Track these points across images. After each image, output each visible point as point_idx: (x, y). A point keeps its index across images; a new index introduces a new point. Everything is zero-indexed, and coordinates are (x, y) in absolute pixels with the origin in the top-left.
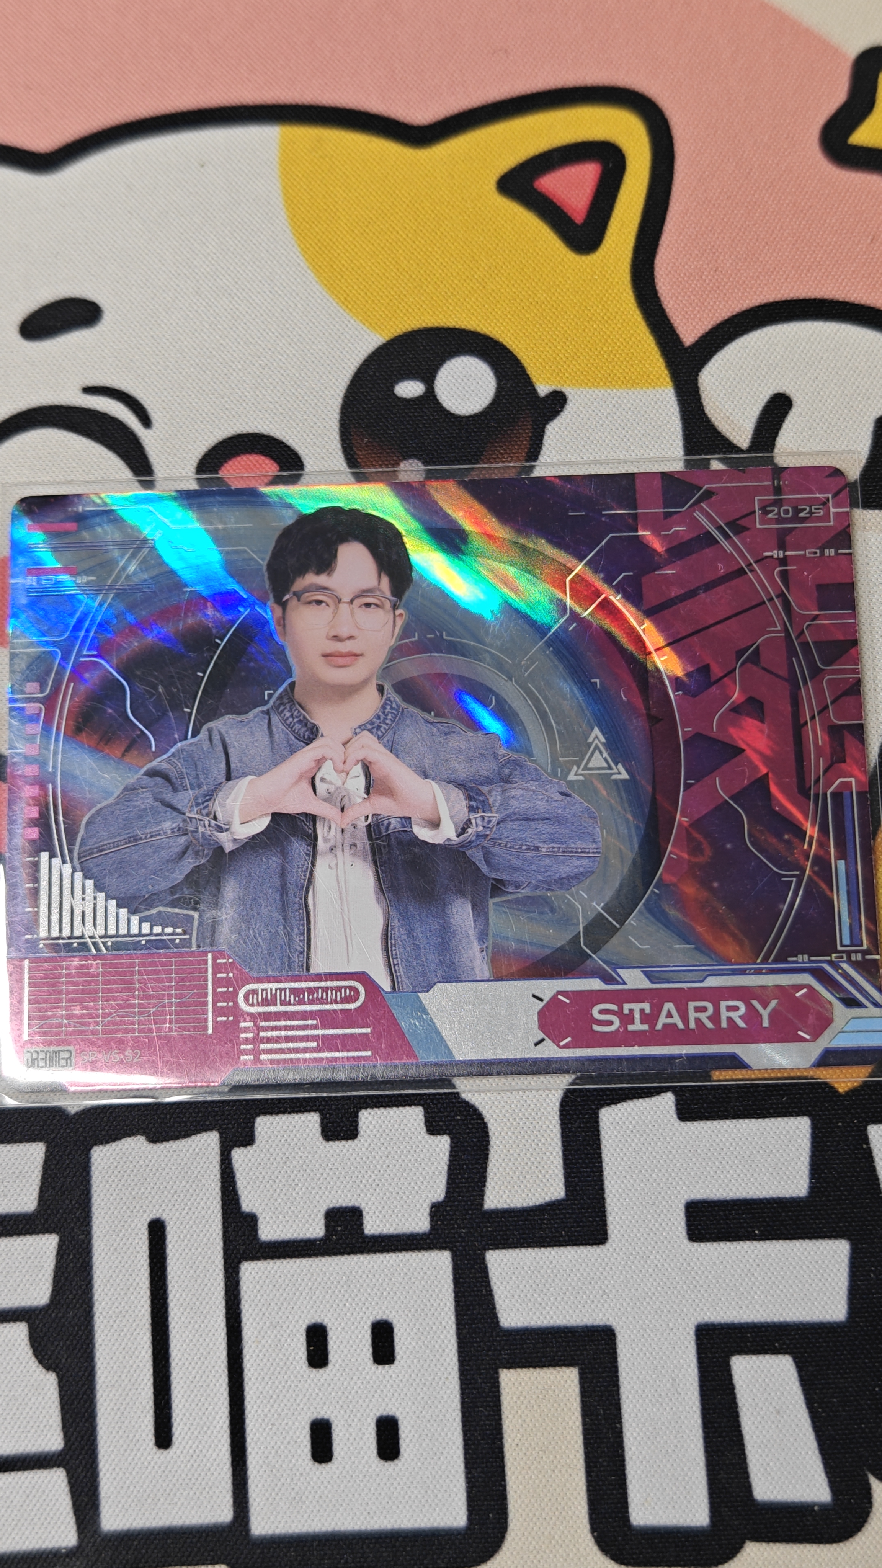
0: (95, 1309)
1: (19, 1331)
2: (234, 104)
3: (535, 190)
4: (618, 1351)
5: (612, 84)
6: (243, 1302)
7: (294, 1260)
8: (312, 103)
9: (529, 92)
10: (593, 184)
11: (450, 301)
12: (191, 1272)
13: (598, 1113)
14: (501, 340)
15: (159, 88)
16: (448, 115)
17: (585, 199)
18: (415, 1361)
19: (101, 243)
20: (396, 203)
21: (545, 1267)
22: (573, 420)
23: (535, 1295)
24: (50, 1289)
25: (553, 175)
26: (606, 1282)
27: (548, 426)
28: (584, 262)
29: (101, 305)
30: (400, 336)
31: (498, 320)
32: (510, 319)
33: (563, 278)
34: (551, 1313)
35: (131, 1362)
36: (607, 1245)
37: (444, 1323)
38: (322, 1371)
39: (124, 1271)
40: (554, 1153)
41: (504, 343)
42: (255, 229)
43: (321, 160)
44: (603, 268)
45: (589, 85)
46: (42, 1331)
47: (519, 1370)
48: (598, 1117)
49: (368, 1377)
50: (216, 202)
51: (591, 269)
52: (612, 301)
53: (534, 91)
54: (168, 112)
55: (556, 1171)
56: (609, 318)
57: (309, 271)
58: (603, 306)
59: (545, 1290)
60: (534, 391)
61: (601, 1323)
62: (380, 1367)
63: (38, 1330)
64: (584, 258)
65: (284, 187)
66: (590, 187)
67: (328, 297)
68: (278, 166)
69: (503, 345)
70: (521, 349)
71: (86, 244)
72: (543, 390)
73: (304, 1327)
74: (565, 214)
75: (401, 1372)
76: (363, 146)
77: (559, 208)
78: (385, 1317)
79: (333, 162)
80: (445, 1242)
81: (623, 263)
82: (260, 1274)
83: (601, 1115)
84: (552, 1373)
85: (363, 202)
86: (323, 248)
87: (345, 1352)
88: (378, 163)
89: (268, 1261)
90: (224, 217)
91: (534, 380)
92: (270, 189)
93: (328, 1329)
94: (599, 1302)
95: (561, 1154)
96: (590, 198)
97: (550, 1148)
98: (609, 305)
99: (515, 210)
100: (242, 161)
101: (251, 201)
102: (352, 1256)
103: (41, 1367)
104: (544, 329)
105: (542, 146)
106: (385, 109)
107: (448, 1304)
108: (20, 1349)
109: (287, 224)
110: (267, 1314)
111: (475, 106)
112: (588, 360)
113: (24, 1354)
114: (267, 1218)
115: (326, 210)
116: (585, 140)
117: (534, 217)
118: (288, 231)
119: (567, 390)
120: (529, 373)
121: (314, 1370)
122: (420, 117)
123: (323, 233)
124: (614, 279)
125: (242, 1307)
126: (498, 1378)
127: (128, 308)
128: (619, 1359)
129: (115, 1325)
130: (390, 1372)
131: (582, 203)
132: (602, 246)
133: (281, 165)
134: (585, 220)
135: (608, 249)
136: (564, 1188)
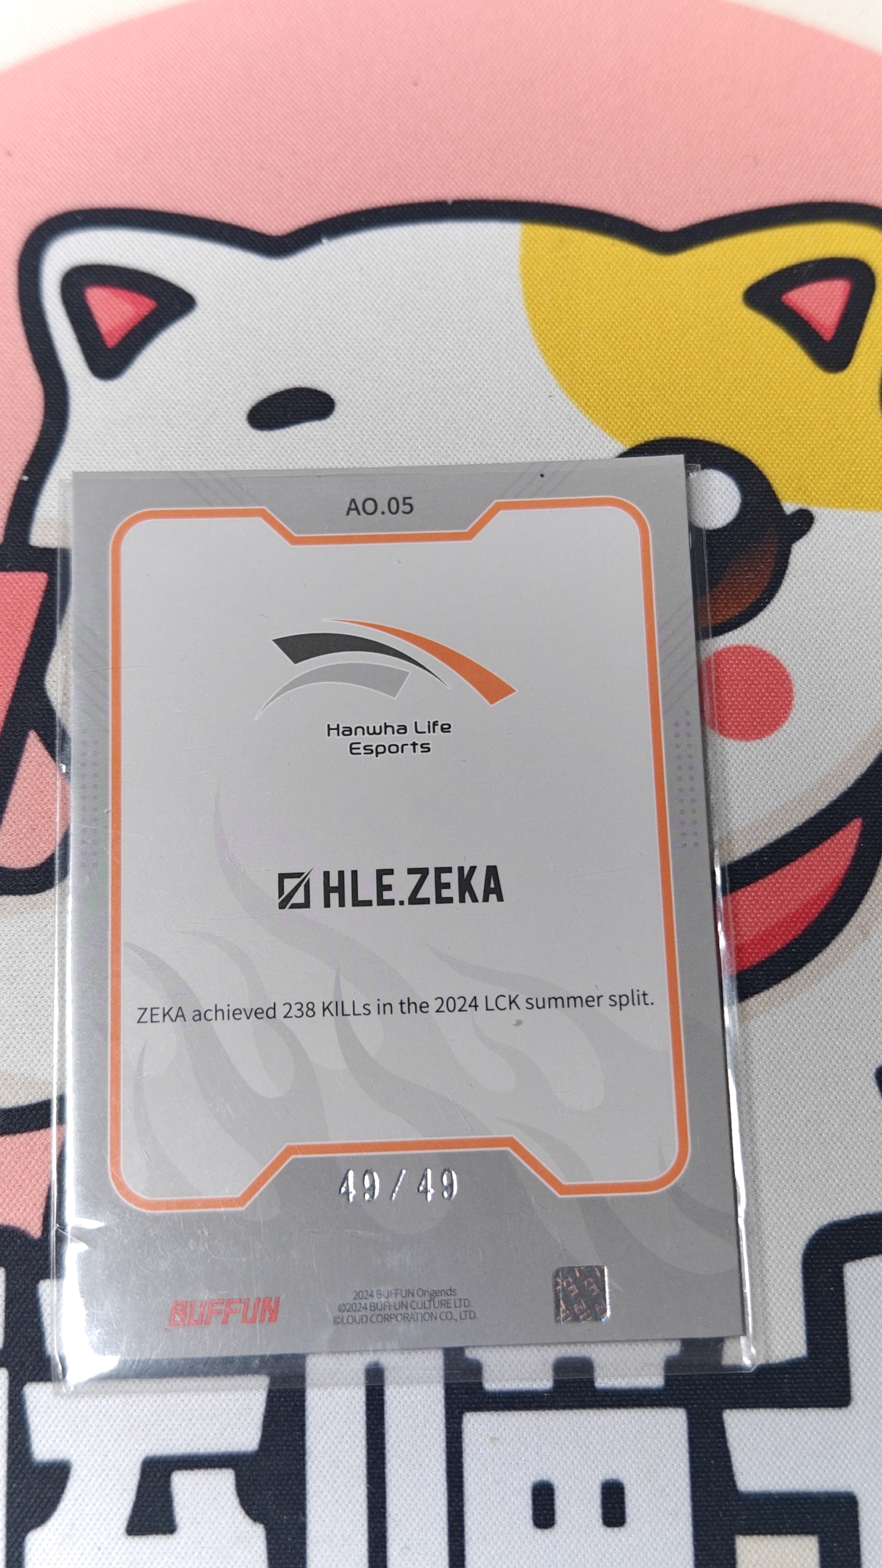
0: (307, 1458)
1: (225, 1479)
2: (473, 198)
3: (783, 303)
4: (860, 1519)
5: (861, 201)
6: (464, 1455)
7: (520, 1412)
8: (554, 201)
9: (776, 204)
10: (841, 300)
11: (694, 412)
12: (410, 1421)
13: (842, 1268)
14: (746, 454)
15: (396, 176)
16: (694, 223)
17: (833, 316)
18: (646, 1525)
19: (333, 332)
20: (639, 308)
21: (784, 1429)
22: (820, 540)
23: (774, 1458)
24: (259, 1434)
25: (800, 289)
26: (848, 1447)
27: (794, 546)
28: (832, 379)
29: (333, 397)
30: (642, 445)
31: (743, 433)
32: (755, 434)
33: (810, 394)
34: (790, 1477)
35: (344, 1516)
36: (850, 1407)
37: (677, 1485)
38: (547, 1532)
39: (338, 1417)
40: (795, 1309)
41: (749, 458)
42: (494, 328)
43: (563, 260)
44: (851, 386)
45: (837, 201)
46: (249, 1479)
47: (755, 1537)
48: (842, 1272)
49: (596, 1540)
50: (453, 298)
51: (839, 387)
52: (860, 421)
53: (782, 204)
54: (405, 202)
55: (797, 1328)
56: (857, 437)
57: (548, 373)
58: (851, 425)
59: (784, 1453)
60: (780, 508)
61: (842, 1490)
62: (609, 1530)
63: (246, 1478)
64: (832, 376)
65: (524, 286)
66: (839, 304)
67: (567, 400)
68: (518, 264)
69: (748, 460)
70: (765, 465)
71: (318, 332)
72: (789, 507)
73: (530, 1484)
74: (814, 330)
75: (630, 1536)
76: (606, 249)
77: (807, 322)
78: (614, 1477)
79: (576, 263)
80: (680, 1399)
81: (871, 383)
82: (483, 1426)
83: (845, 1270)
84: (790, 1541)
85: (605, 305)
86: (563, 351)
87: (573, 1512)
88: (622, 267)
89: (492, 1412)
90: (461, 313)
91: (780, 497)
92: (509, 286)
93: (555, 1487)
94: (840, 1467)
95: (802, 1309)
96: (839, 315)
97: (791, 1303)
98: (857, 425)
99: (762, 323)
100: (481, 256)
101: (490, 298)
102: (582, 1411)
103: (247, 1518)
104: (790, 445)
105: (790, 260)
106: (630, 212)
107: (682, 1465)
108: (226, 1498)
109: (526, 324)
110: (489, 1470)
111: (722, 215)
112: (835, 480)
113: (229, 1503)
114: (492, 1367)
115: (567, 312)
116: (833, 256)
117: (781, 331)
118: (528, 331)
119: (814, 510)
120: (774, 489)
121: (539, 1531)
122: (664, 223)
123: (564, 335)
124: (862, 398)
125: (464, 1461)
126: (734, 1544)
127: (360, 401)
128: (861, 1528)
129: (328, 1477)
130: (620, 1535)
131: (830, 319)
132: (851, 365)
133: (521, 263)
134: (833, 337)
135: (857, 368)
136: (805, 1346)
